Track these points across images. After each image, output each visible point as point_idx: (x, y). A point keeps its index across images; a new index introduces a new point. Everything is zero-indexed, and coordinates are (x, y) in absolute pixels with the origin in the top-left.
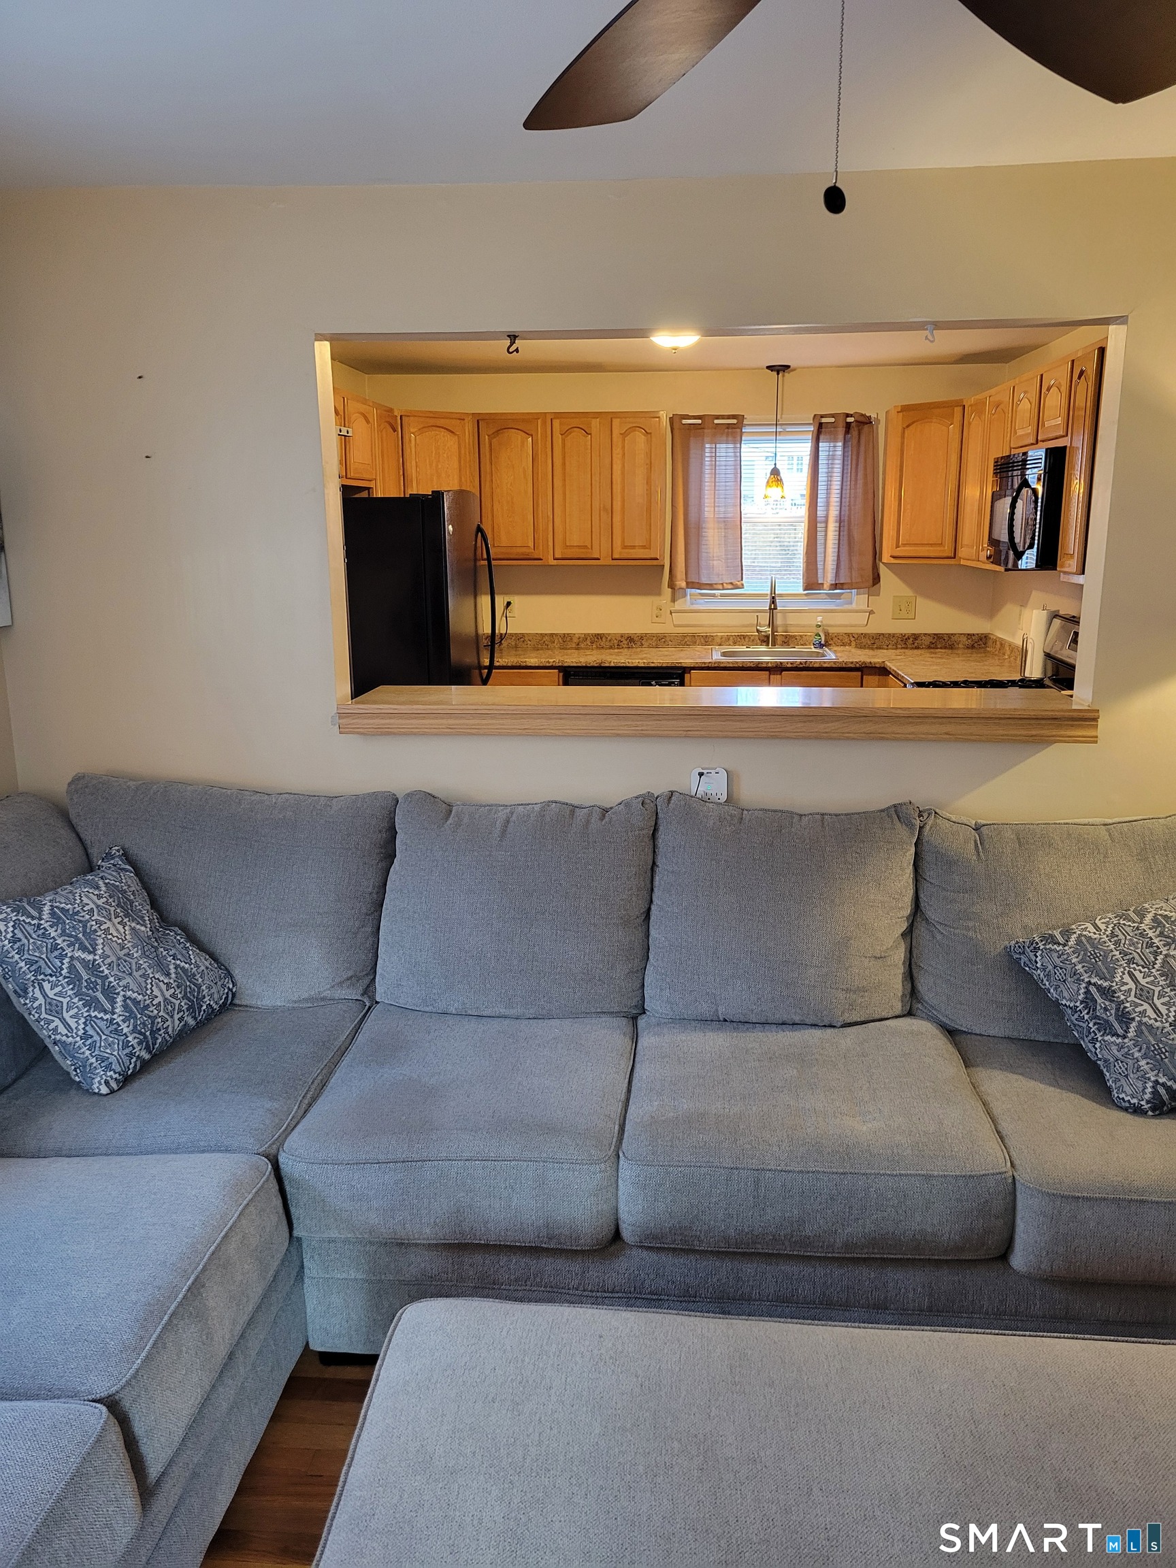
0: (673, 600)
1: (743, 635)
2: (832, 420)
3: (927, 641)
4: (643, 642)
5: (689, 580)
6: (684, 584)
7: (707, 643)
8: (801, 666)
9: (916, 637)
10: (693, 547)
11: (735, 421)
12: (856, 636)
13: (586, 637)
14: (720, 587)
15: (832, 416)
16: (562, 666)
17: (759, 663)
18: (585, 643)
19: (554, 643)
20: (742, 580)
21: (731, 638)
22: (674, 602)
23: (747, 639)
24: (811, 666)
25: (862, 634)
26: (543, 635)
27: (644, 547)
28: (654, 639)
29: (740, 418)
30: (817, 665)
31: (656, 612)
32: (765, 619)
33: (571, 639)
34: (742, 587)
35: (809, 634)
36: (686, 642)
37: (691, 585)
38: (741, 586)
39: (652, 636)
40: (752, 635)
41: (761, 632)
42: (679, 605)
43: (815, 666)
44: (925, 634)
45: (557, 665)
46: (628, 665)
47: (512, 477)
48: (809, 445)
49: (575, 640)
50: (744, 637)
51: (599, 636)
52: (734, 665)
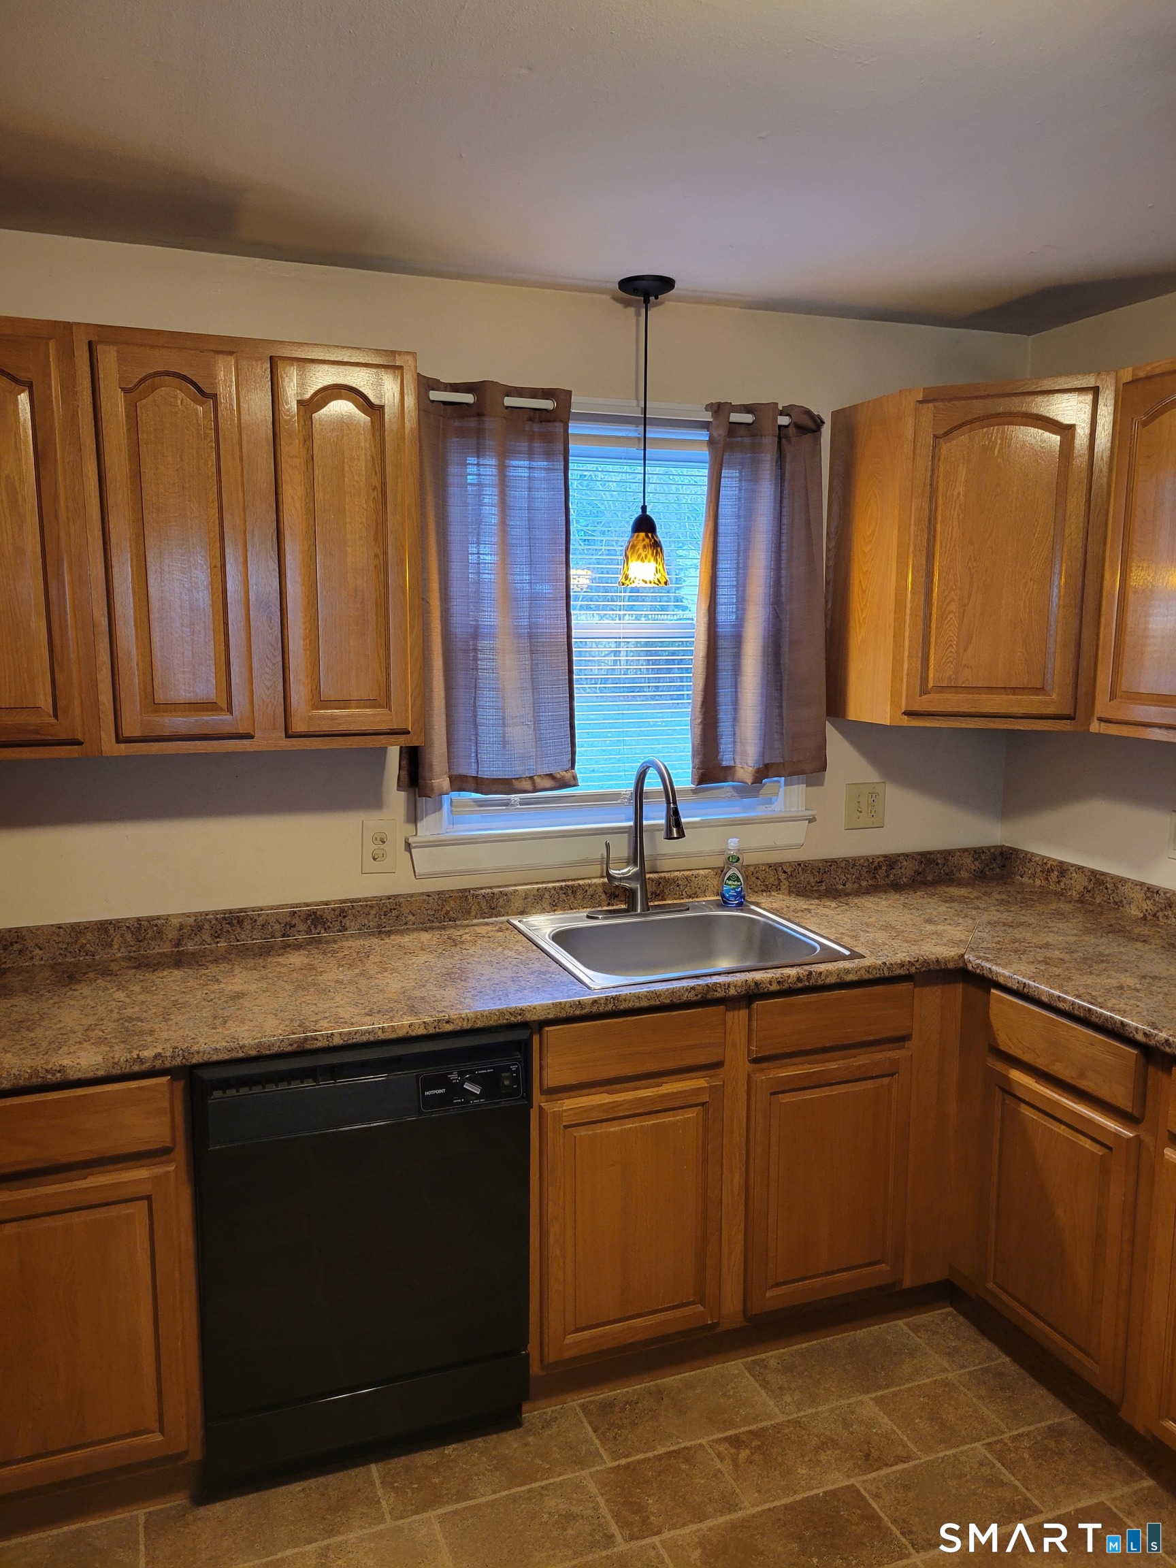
0: (414, 817)
1: (572, 887)
2: (748, 418)
3: (908, 869)
4: (347, 922)
5: (456, 772)
6: (445, 783)
8: (800, 985)
9: (891, 861)
10: (461, 695)
11: (548, 404)
12: (789, 870)
15: (747, 409)
16: (185, 1066)
18: (197, 939)
19: (110, 945)
20: (573, 767)
21: (547, 896)
22: (415, 822)
23: (579, 895)
24: (820, 982)
25: (800, 865)
27: (372, 703)
28: (373, 912)
29: (561, 396)
30: (832, 980)
31: (370, 847)
32: (621, 848)
33: (160, 932)
34: (573, 782)
35: (702, 872)
36: (448, 912)
37: (460, 782)
38: (572, 783)
40: (589, 885)
41: (615, 878)
42: (428, 828)
43: (828, 981)
44: (906, 855)
45: (167, 1064)
48: (706, 472)
49: (171, 934)
50: (574, 890)
52: (653, 1003)
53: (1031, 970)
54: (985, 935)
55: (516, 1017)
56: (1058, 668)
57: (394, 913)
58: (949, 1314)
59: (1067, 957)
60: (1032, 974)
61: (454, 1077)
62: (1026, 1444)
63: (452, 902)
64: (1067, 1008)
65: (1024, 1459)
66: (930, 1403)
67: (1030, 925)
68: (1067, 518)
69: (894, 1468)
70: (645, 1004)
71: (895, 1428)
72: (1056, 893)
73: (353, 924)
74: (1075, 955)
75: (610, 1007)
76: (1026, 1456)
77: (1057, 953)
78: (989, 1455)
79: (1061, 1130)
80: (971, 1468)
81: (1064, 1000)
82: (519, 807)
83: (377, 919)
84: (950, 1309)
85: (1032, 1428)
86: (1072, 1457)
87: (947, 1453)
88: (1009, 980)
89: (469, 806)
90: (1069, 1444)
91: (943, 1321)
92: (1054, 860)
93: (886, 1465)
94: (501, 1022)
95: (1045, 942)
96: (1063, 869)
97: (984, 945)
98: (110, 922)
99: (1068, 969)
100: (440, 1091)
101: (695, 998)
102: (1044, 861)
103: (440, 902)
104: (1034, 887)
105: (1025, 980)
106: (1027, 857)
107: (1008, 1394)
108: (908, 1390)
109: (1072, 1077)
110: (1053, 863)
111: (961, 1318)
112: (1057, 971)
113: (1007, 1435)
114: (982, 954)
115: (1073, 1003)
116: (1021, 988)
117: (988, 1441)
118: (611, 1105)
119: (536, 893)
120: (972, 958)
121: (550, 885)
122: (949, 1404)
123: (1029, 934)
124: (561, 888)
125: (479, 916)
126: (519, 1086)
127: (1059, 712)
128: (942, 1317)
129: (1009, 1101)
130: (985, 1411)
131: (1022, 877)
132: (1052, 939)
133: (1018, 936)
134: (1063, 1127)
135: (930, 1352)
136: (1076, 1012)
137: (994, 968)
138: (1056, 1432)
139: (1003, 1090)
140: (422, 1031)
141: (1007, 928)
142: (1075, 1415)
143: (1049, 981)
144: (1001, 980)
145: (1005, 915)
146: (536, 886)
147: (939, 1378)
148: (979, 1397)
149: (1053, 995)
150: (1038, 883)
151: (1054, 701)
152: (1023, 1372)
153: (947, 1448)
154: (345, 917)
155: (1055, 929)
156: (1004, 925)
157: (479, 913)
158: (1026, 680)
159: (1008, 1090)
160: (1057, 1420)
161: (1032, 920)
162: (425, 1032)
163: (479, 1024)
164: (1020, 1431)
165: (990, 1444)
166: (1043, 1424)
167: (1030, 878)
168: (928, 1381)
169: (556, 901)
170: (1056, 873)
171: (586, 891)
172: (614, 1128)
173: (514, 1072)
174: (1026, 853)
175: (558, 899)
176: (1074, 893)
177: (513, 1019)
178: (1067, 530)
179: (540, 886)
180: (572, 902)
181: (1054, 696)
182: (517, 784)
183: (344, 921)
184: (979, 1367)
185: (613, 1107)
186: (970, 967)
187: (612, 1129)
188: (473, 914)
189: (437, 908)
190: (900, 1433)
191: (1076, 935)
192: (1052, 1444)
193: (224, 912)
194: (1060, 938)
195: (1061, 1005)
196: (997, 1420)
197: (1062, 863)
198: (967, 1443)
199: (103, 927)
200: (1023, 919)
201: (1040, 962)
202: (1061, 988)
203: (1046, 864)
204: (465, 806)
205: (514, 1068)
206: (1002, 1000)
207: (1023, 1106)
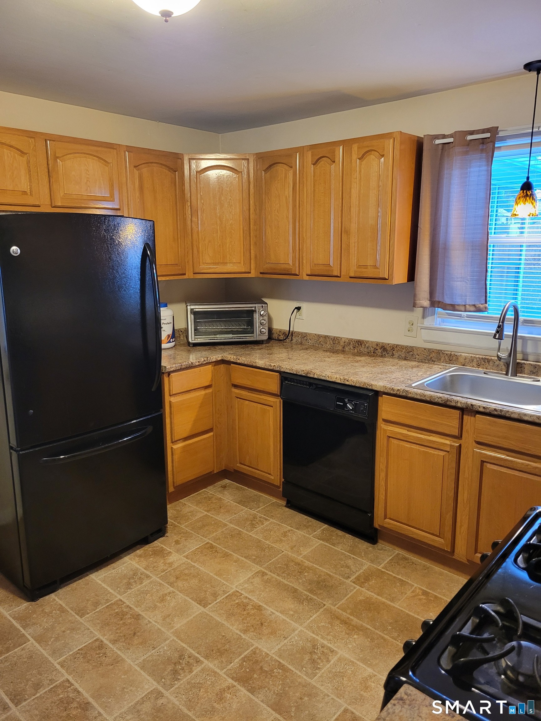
1: (488, 359)
4: (394, 352)
7: (452, 362)
13: (350, 342)
14: (463, 309)
17: (448, 400)
20: (486, 302)
21: (475, 360)
23: (491, 363)
26: (319, 336)
34: (486, 309)
38: (484, 310)
39: (402, 347)
46: (328, 379)
47: (279, 205)
49: (342, 344)
51: (360, 343)
52: (422, 398)
55: (369, 387)
57: (411, 353)
61: (346, 400)
63: (434, 354)
70: (419, 397)
73: (396, 354)
75: (404, 394)
82: (466, 318)
83: (405, 354)
89: (444, 315)
94: (364, 386)
98: (327, 336)
100: (341, 404)
101: (441, 402)
103: (429, 353)
118: (406, 435)
119: (470, 358)
121: (477, 356)
124: (482, 358)
125: (444, 362)
126: (366, 411)
140: (339, 382)
146: (471, 355)
154: (394, 350)
157: (444, 361)
162: (340, 382)
163: (357, 385)
169: (480, 364)
171: (495, 362)
172: (408, 445)
173: (365, 406)
175: (481, 363)
177: (368, 387)
179: (473, 355)
180: (487, 366)
182: (457, 307)
183: (393, 352)
185: (407, 436)
187: (406, 445)
188: (442, 361)
189: (428, 355)
193: (357, 340)
199: (326, 337)
204: (442, 315)
205: (366, 405)
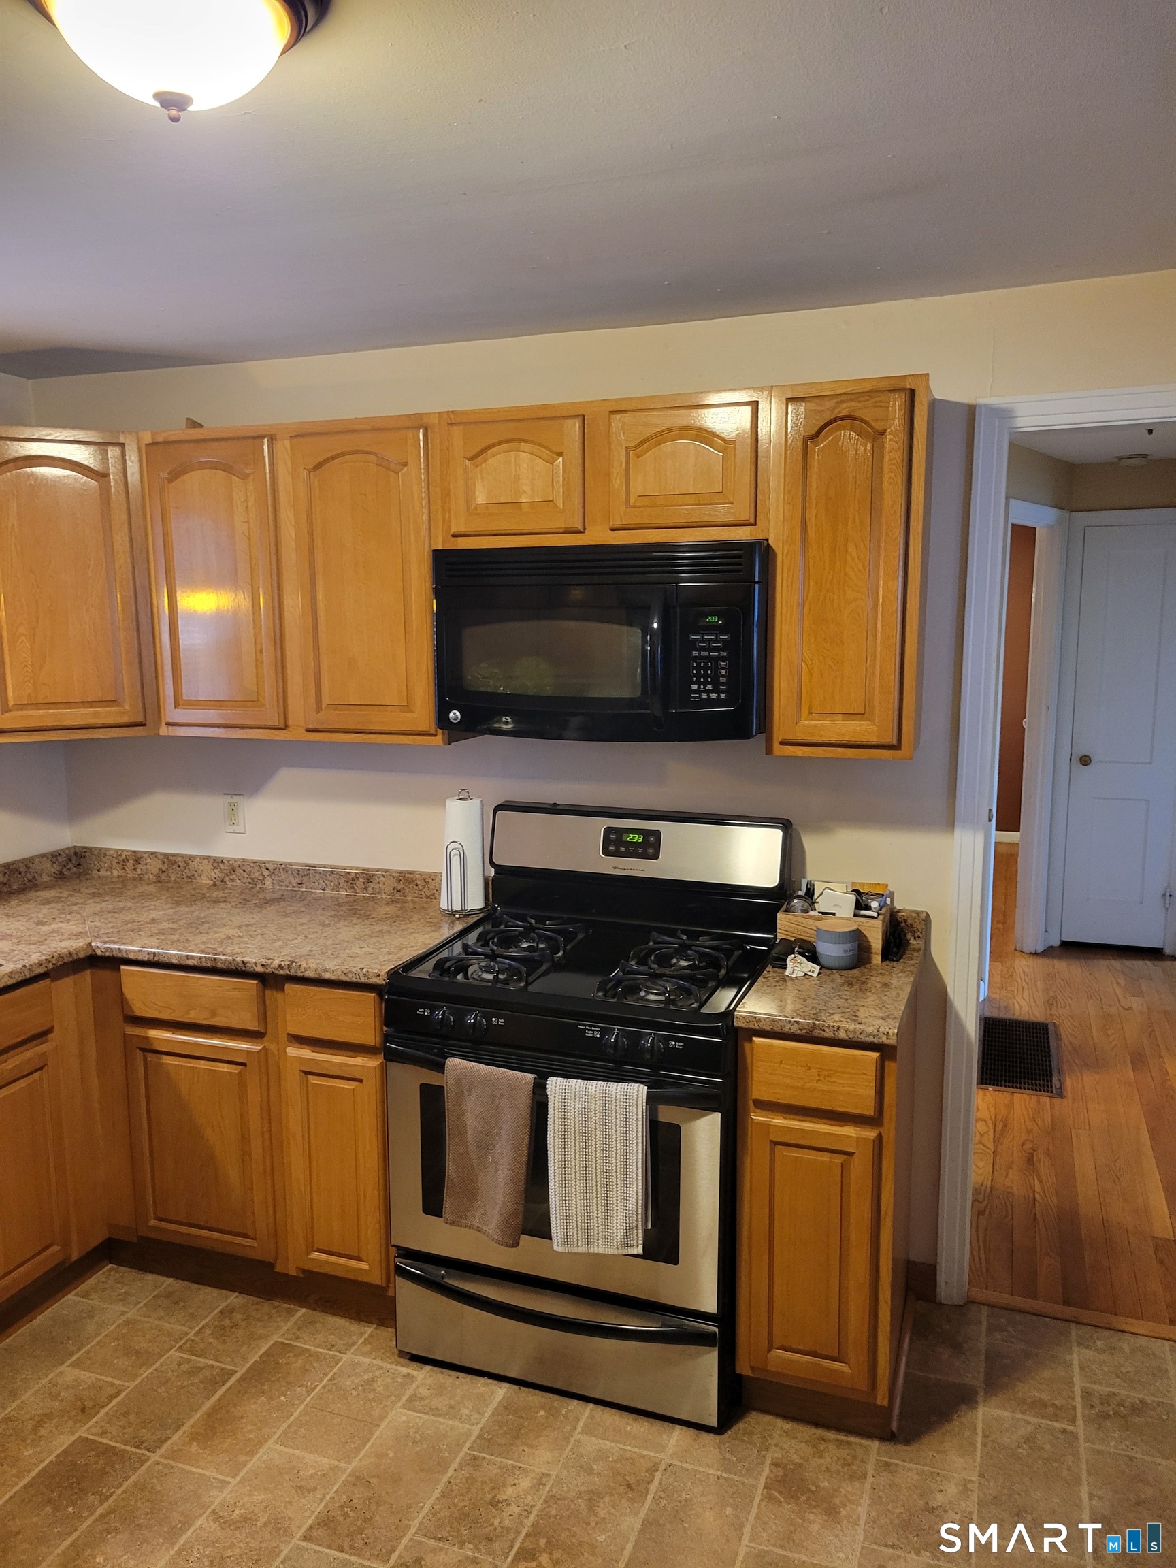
53: (154, 941)
54: (98, 924)
56: (128, 681)
58: (111, 1270)
59: (175, 926)
60: (157, 945)
62: (208, 1332)
64: (196, 963)
65: (211, 1343)
66: (121, 1343)
67: (130, 908)
68: (115, 554)
69: (110, 1406)
71: (99, 1377)
72: (134, 879)
74: (181, 923)
76: (211, 1340)
77: (166, 925)
78: (184, 1356)
79: (202, 1064)
80: (173, 1371)
81: (192, 957)
84: (110, 1266)
85: (209, 1318)
86: (244, 1323)
87: (150, 1371)
88: (140, 954)
90: (240, 1316)
91: (107, 1278)
92: (128, 851)
93: (103, 1407)
95: (150, 918)
96: (137, 858)
97: (103, 931)
99: (182, 934)
102: (119, 853)
104: (113, 877)
105: (153, 950)
106: (102, 853)
107: (181, 1304)
108: (98, 1343)
109: (205, 1019)
110: (128, 853)
111: (122, 1268)
112: (175, 938)
113: (192, 1334)
114: (106, 939)
115: (200, 958)
116: (151, 958)
117: (178, 1345)
120: (99, 944)
122: (137, 1336)
123: (134, 915)
127: (132, 720)
128: (108, 1276)
129: (150, 1056)
130: (168, 1325)
131: (99, 871)
132: (155, 914)
133: (127, 918)
134: (202, 1062)
135: (106, 1306)
136: (204, 964)
137: (122, 947)
138: (228, 1312)
139: (144, 1050)
141: (113, 914)
142: (237, 1294)
143: (173, 944)
144: (132, 956)
145: (104, 904)
147: (121, 1321)
148: (160, 1318)
149: (182, 955)
150: (115, 873)
151: (126, 711)
152: (186, 1283)
153: (147, 1369)
155: (153, 907)
156: (109, 912)
158: (100, 695)
159: (148, 1049)
160: (225, 1304)
161: (129, 904)
164: (200, 1326)
165: (180, 1347)
166: (216, 1312)
167: (107, 870)
168: (113, 1327)
170: (131, 862)
174: (100, 849)
176: (151, 876)
178: (116, 564)
181: (127, 707)
184: (150, 1297)
186: (99, 953)
190: (103, 1378)
191: (172, 908)
192: (227, 1322)
194: (161, 913)
195: (190, 962)
196: (179, 1327)
197: (134, 852)
198: (162, 1356)
200: (121, 905)
201: (157, 934)
202: (186, 949)
203: (120, 855)
206: (132, 973)
207: (164, 1057)
